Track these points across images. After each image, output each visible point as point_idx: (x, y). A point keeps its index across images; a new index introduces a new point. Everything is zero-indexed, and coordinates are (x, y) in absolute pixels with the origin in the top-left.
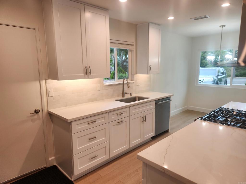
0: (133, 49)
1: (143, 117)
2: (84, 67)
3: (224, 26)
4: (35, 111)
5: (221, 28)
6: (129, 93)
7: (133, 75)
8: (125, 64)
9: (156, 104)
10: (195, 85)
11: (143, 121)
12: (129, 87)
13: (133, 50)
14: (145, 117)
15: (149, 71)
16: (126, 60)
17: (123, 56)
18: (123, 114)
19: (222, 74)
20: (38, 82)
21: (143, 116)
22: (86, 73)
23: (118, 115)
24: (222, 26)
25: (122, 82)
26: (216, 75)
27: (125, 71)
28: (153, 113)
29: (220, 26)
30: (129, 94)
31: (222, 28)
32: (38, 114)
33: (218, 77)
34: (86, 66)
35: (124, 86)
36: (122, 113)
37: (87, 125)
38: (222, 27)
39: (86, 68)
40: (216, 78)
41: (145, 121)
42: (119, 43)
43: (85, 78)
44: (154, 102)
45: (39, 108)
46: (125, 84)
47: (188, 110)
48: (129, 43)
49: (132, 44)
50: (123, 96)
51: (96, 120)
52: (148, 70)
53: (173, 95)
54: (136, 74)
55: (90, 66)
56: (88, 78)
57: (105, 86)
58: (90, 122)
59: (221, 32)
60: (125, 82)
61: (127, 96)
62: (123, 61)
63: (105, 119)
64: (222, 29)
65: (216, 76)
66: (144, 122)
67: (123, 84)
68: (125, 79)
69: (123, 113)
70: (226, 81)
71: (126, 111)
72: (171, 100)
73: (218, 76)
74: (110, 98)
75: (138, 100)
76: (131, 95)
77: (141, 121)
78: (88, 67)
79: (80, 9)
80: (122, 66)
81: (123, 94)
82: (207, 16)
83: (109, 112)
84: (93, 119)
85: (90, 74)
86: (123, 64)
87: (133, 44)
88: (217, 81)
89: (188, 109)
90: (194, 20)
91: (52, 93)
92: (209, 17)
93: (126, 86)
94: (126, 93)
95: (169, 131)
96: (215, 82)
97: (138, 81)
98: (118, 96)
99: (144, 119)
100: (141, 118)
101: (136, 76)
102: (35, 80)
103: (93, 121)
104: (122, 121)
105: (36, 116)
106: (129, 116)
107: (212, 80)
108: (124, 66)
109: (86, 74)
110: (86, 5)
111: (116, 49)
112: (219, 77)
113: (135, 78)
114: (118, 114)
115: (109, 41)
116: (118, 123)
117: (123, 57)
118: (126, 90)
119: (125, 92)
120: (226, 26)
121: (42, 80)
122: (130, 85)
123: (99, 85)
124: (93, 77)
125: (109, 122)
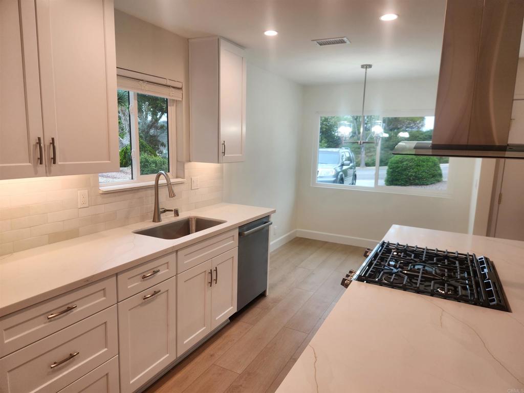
0: (181, 100)
1: (211, 273)
2: (33, 141)
3: (370, 66)
5: (364, 70)
6: (171, 211)
7: (181, 164)
8: (152, 131)
9: (240, 234)
10: (311, 186)
11: (211, 283)
12: (172, 195)
13: (181, 102)
14: (216, 270)
15: (221, 154)
16: (154, 123)
17: (147, 114)
18: (159, 274)
19: (349, 162)
21: (211, 270)
22: (41, 159)
23: (144, 277)
25: (153, 183)
26: (339, 163)
27: (153, 148)
28: (233, 257)
29: (363, 66)
30: (173, 212)
31: (366, 70)
33: (342, 168)
34: (39, 139)
35: (159, 192)
36: (155, 270)
37: (45, 323)
38: (366, 68)
39: (39, 143)
40: (339, 170)
41: (216, 280)
42: (142, 80)
43: (36, 174)
44: (236, 232)
46: (163, 185)
47: (297, 237)
48: (169, 83)
49: (179, 85)
50: (156, 218)
51: (75, 303)
52: (218, 152)
53: (274, 212)
54: (190, 161)
55: (53, 139)
56: (48, 173)
57: (102, 194)
58: (52, 313)
59: (364, 77)
60: (162, 181)
61: (167, 219)
62: (148, 126)
63: (105, 295)
64: (366, 72)
65: (340, 165)
66: (214, 282)
67: (157, 187)
68: (162, 176)
69: (159, 271)
70: (355, 176)
71: (167, 263)
72: (271, 224)
73: (343, 165)
74: (119, 227)
75: (196, 231)
76: (178, 215)
77: (206, 282)
78: (46, 142)
80: (146, 137)
81: (158, 213)
82: (345, 39)
83: (117, 275)
84: (66, 303)
85: (54, 163)
86: (148, 132)
87: (181, 86)
88: (342, 175)
89: (298, 235)
90: (318, 44)
92: (348, 42)
93: (164, 193)
94: (165, 211)
95: (267, 293)
96: (339, 177)
97: (193, 179)
98: (143, 219)
99: (212, 277)
100: (207, 273)
101: (188, 165)
103: (65, 308)
104: (157, 291)
106: (175, 274)
107: (333, 173)
108: (151, 136)
109: (41, 163)
111: (134, 93)
112: (345, 167)
113: (185, 170)
114: (144, 274)
115: (113, 71)
116: (146, 300)
117: (146, 117)
118: (165, 202)
119: (161, 206)
120: (373, 67)
122: (176, 189)
123: (86, 191)
124: (63, 172)
125: (118, 302)
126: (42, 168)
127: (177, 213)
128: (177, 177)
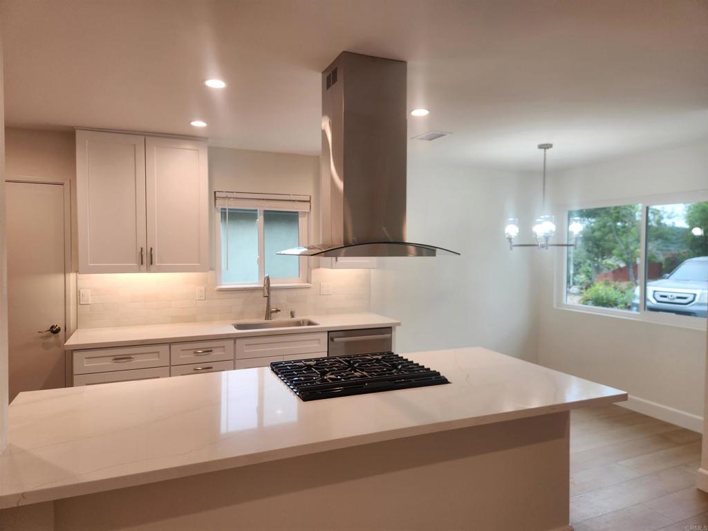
0: (309, 211)
3: (550, 146)
4: (52, 327)
5: (543, 150)
10: (555, 307)
20: (63, 276)
22: (142, 261)
24: (545, 147)
29: (541, 147)
30: (290, 313)
31: (545, 151)
32: (56, 335)
34: (142, 248)
39: (141, 251)
43: (139, 271)
45: (60, 325)
48: (293, 198)
49: (305, 198)
54: (319, 267)
55: (151, 249)
57: (218, 291)
59: (543, 160)
63: (159, 357)
64: (545, 154)
76: (293, 317)
78: (148, 250)
79: (135, 145)
85: (151, 264)
87: (308, 199)
90: (424, 140)
91: (88, 297)
92: (448, 134)
94: (277, 311)
97: (322, 284)
101: (314, 271)
102: (57, 272)
105: (52, 339)
109: (142, 264)
110: (147, 135)
111: (263, 210)
113: (312, 276)
120: (553, 146)
121: (71, 271)
123: (203, 288)
124: (160, 270)
125: (170, 366)
126: (144, 267)
127: (292, 315)
128: (308, 282)
